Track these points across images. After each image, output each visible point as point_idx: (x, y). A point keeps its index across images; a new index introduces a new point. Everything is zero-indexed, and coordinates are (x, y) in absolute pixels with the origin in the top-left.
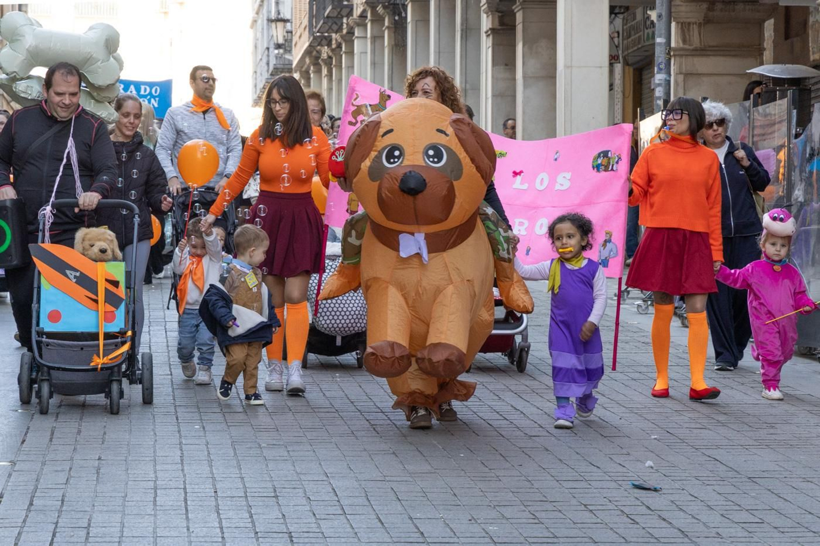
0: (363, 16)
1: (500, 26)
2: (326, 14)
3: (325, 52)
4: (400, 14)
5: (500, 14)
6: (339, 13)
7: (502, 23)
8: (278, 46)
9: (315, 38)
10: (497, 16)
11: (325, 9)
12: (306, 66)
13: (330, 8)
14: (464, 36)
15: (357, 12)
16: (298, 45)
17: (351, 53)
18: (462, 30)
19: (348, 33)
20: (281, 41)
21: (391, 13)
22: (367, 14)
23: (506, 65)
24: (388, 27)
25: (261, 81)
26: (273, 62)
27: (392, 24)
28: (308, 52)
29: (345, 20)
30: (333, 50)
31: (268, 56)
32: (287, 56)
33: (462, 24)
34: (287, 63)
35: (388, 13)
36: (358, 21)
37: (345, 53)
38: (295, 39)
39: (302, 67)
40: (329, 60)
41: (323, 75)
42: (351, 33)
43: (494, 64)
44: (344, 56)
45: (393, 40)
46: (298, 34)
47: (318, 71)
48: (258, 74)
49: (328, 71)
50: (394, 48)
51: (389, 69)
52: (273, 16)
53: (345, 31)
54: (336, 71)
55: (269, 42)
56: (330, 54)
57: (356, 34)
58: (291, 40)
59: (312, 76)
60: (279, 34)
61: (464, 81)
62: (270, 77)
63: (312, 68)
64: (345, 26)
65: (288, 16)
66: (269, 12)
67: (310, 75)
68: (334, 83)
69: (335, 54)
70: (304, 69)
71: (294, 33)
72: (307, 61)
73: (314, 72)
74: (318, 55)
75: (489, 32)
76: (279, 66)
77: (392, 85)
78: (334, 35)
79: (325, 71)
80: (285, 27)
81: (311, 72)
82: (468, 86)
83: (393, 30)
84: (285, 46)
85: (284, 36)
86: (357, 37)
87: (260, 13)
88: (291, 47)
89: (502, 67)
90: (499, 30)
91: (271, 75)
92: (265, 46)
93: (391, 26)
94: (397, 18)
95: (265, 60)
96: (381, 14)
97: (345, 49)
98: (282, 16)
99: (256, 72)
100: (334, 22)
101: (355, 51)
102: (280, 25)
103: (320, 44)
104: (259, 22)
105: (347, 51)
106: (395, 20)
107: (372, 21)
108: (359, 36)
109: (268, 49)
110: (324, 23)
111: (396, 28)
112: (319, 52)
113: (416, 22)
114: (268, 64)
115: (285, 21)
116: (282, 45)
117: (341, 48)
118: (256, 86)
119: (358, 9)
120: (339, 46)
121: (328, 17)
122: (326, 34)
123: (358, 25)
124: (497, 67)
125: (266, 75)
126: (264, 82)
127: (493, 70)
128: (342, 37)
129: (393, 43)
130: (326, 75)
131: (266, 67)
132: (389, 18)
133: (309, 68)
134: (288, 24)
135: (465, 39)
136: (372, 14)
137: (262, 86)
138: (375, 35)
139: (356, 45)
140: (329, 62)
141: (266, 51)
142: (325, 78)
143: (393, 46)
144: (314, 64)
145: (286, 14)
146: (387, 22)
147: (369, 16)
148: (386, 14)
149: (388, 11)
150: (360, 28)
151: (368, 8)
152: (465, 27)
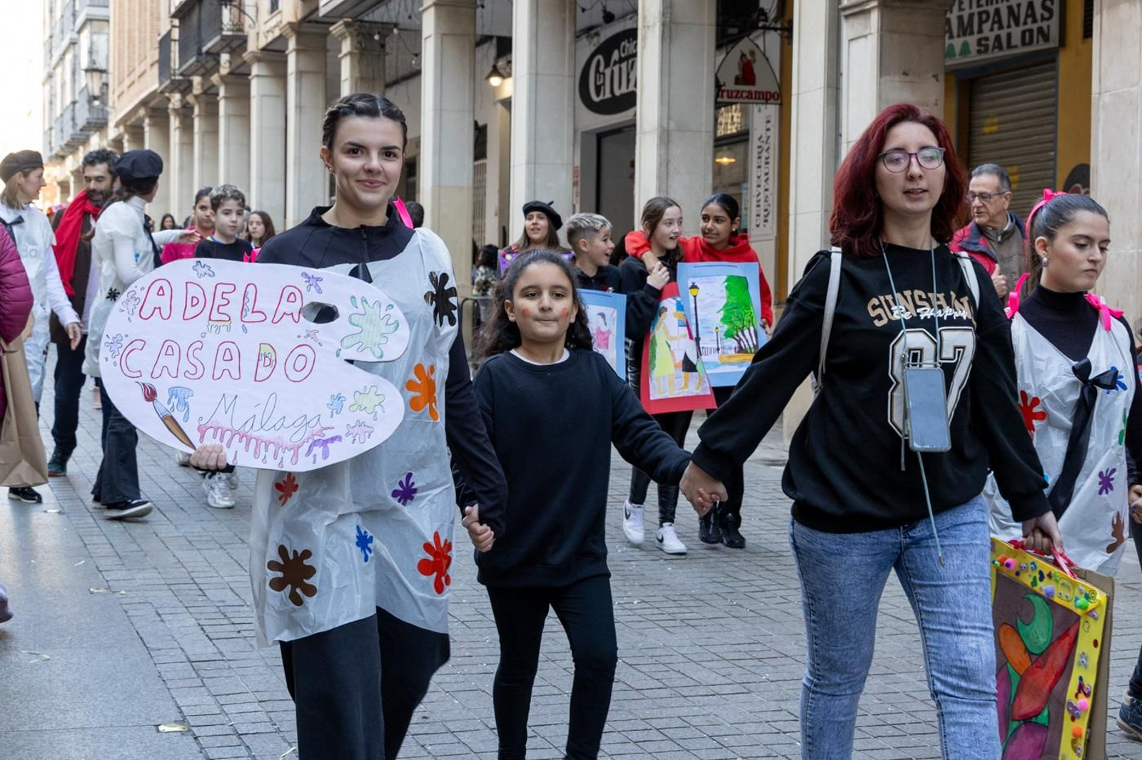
0: (274, 47)
2: (204, 49)
3: (178, 99)
8: (94, 98)
9: (171, 82)
13: (217, 40)
15: (255, 45)
17: (241, 96)
19: (233, 73)
20: (97, 93)
21: (355, 33)
22: (286, 43)
27: (356, 48)
29: (225, 57)
30: (196, 97)
31: (73, 110)
35: (351, 34)
36: (259, 55)
37: (225, 98)
39: (126, 121)
42: (240, 72)
45: (357, 70)
47: (162, 123)
48: (56, 131)
54: (201, 122)
55: (75, 97)
56: (189, 101)
57: (255, 73)
58: (108, 95)
59: (147, 129)
60: (94, 84)
62: (79, 132)
63: (147, 121)
64: (225, 65)
65: (103, 67)
66: (76, 62)
67: (142, 128)
69: (198, 102)
70: (129, 123)
72: (142, 112)
73: (150, 125)
74: (163, 104)
76: (91, 120)
78: (197, 78)
79: (174, 122)
80: (101, 78)
81: (145, 125)
86: (257, 76)
87: (59, 67)
88: (108, 102)
91: (81, 130)
92: (68, 101)
93: (355, 51)
95: (68, 116)
96: (333, 32)
97: (226, 93)
98: (97, 66)
99: (51, 129)
100: (209, 60)
101: (254, 94)
102: (96, 75)
104: (58, 76)
105: (228, 95)
107: (298, 51)
109: (74, 104)
110: (197, 61)
111: (361, 54)
112: (165, 101)
114: (74, 120)
115: (102, 71)
117: (217, 92)
120: (211, 90)
121: (207, 53)
123: (259, 60)
128: (222, 78)
129: (357, 75)
130: (178, 128)
131: (71, 123)
133: (142, 120)
134: (104, 75)
135: (668, 40)
136: (298, 42)
137: (63, 143)
138: (303, 69)
139: (256, 87)
140: (185, 113)
141: (71, 107)
142: (177, 132)
143: (357, 79)
144: (151, 117)
145: (101, 64)
146: (346, 46)
147: (292, 44)
148: (347, 34)
149: (351, 29)
150: (262, 64)
151: (292, 33)
152: (668, 20)
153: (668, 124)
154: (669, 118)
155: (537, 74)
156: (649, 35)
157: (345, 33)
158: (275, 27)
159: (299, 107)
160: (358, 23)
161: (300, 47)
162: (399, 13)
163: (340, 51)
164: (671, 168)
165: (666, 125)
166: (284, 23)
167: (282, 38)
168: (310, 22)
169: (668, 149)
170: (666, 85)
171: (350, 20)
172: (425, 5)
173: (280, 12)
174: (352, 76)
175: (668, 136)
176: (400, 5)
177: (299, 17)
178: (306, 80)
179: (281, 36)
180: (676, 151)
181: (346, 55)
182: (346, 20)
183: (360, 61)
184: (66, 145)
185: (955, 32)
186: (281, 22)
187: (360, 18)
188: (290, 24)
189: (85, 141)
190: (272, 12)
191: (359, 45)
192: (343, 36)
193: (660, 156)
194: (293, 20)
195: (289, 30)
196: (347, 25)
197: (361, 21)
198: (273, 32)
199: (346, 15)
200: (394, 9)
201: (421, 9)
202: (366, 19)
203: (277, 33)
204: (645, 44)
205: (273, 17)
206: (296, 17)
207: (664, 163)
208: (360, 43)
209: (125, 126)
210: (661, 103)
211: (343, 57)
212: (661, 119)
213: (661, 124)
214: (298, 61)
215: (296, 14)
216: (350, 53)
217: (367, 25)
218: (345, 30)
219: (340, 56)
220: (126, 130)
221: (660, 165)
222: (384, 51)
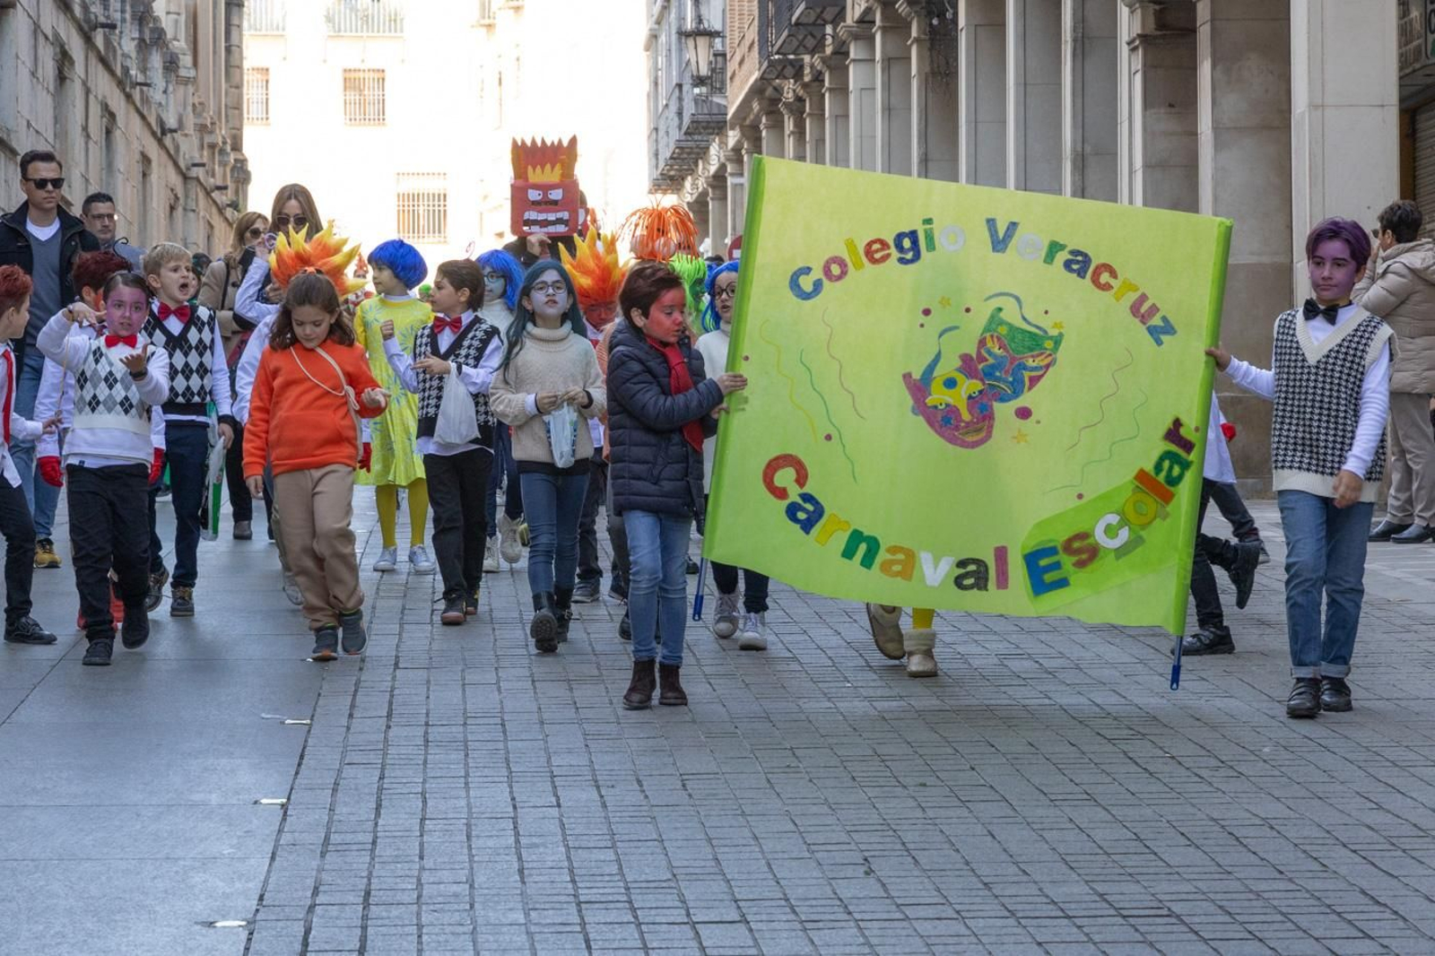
0: (865, 20)
1: (1156, 29)
2: (794, 19)
3: (789, 89)
4: (941, 15)
5: (1157, 7)
6: (819, 17)
7: (1161, 24)
8: (699, 81)
9: (772, 64)
10: (1152, 12)
11: (791, 9)
12: (752, 117)
13: (802, 6)
14: (1079, 51)
15: (853, 13)
16: (737, 79)
17: (842, 90)
18: (1075, 40)
19: (834, 53)
20: (704, 71)
21: (924, 12)
22: (875, 15)
23: (1171, 106)
24: (917, 40)
25: (668, 145)
26: (689, 109)
27: (925, 31)
28: (757, 91)
29: (829, 29)
30: (805, 86)
31: (680, 99)
32: (717, 99)
33: (1075, 29)
34: (715, 111)
35: (916, 12)
36: (855, 30)
37: (830, 90)
38: (732, 66)
39: (745, 119)
40: (798, 104)
41: (787, 132)
42: (841, 52)
43: (1147, 104)
44: (827, 95)
45: (927, 63)
46: (737, 58)
47: (777, 125)
48: (661, 133)
49: (795, 126)
50: (930, 79)
51: (920, 119)
52: (689, 25)
53: (829, 50)
54: (811, 123)
55: (681, 74)
56: (801, 92)
57: (852, 55)
58: (723, 70)
59: (764, 134)
60: (700, 57)
61: (1080, 139)
62: (683, 138)
63: (764, 120)
64: (829, 40)
65: (717, 26)
66: (682, 18)
68: (808, 146)
69: (809, 94)
70: (748, 122)
71: (728, 57)
72: (756, 106)
73: (768, 127)
74: (776, 95)
75: (1137, 42)
76: (700, 117)
78: (807, 58)
79: (789, 125)
80: (711, 46)
81: (762, 127)
82: (1088, 149)
83: (928, 44)
84: (713, 80)
85: (711, 63)
86: (854, 60)
87: (664, 22)
88: (723, 83)
89: (1162, 111)
90: (1155, 37)
91: (686, 134)
92: (675, 81)
93: (923, 36)
94: (935, 22)
95: (673, 108)
96: (903, 14)
97: (830, 83)
98: (705, 25)
99: (656, 129)
100: (808, 34)
101: (851, 88)
102: (702, 41)
103: (781, 75)
104: (663, 39)
105: (834, 86)
106: (931, 24)
107: (884, 29)
108: (857, 58)
109: (680, 86)
110: (789, 36)
111: (932, 40)
112: (779, 90)
113: (975, 28)
114: (680, 114)
115: (712, 34)
116: (708, 78)
117: (823, 81)
118: (657, 155)
119: (856, 6)
120: (818, 78)
121: (797, 24)
122: (792, 57)
123: (856, 37)
124: (1153, 111)
125: (676, 135)
126: (672, 146)
127: (1144, 117)
128: (824, 61)
129: (927, 69)
130: (792, 133)
131: (676, 121)
132: (918, 22)
133: (758, 119)
134: (718, 41)
135: (1080, 57)
137: (668, 155)
138: (891, 55)
139: (854, 75)
140: (797, 108)
141: (677, 91)
142: (791, 138)
143: (928, 74)
144: (768, 113)
145: (714, 21)
146: (915, 29)
148: (914, 15)
149: (917, 8)
150: (860, 43)
152: (1080, 35)
155: (1025, 84)
163: (909, 37)
181: (914, 42)
183: (927, 51)
184: (671, 158)
189: (703, 153)
191: (928, 29)
192: (909, 17)
208: (927, 24)
209: (742, 127)
211: (912, 43)
214: (882, 41)
216: (920, 40)
219: (908, 42)
220: (743, 134)
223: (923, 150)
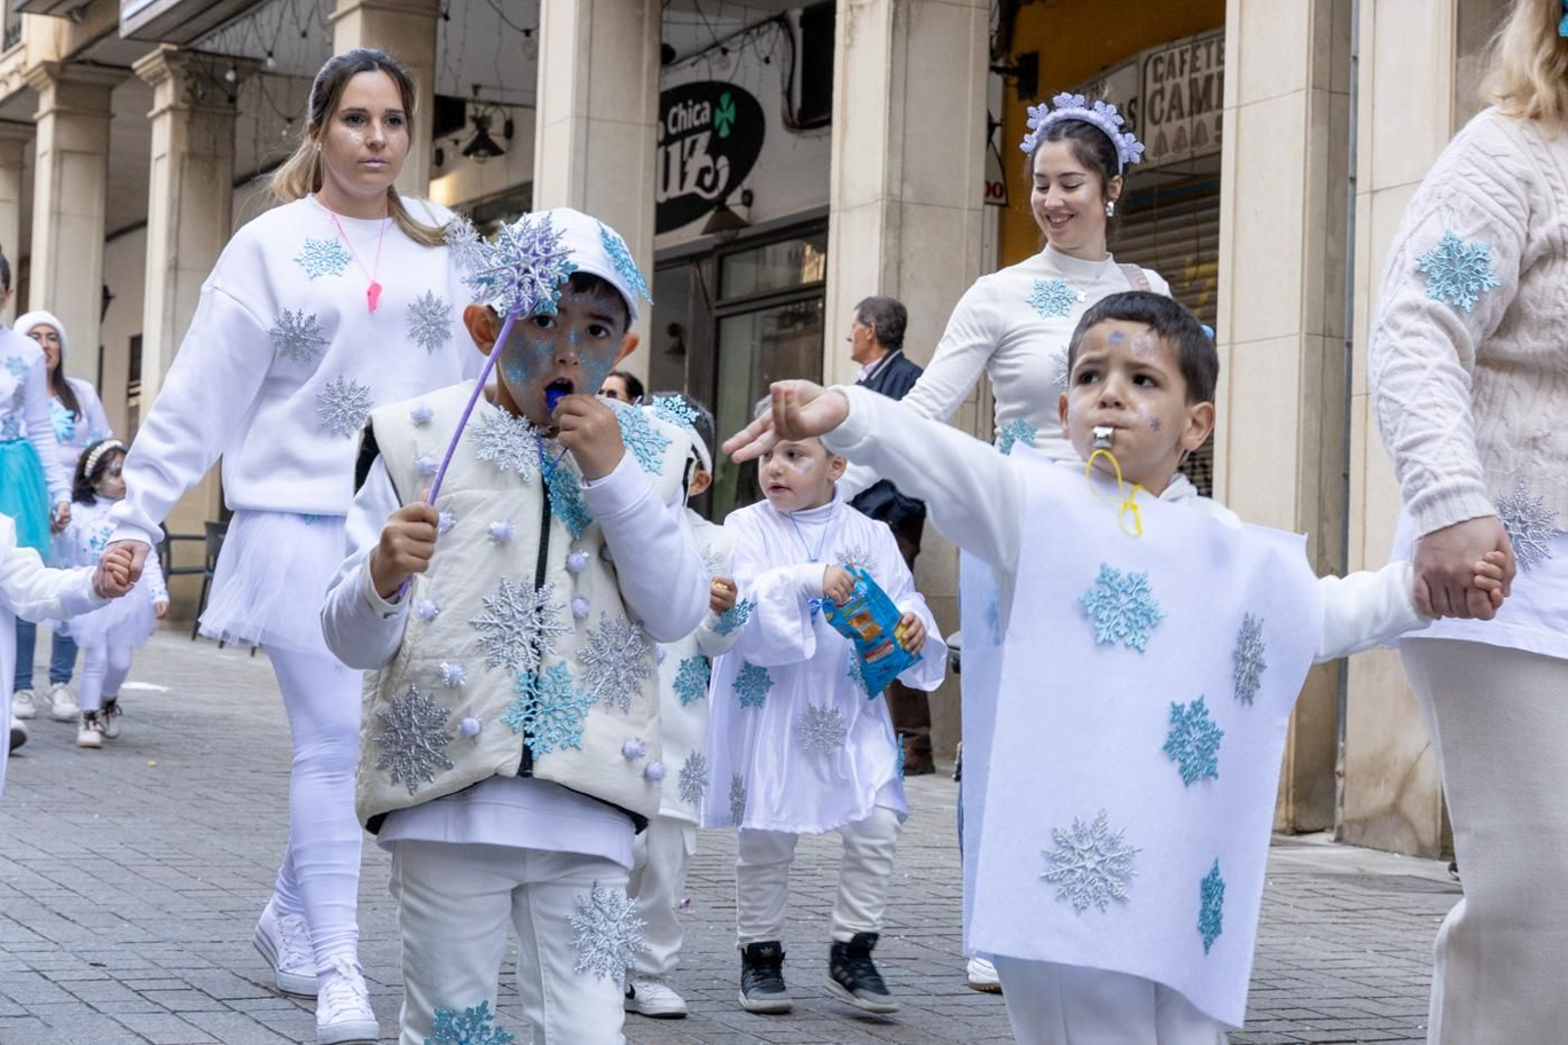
14: (901, 21)
21: (184, 73)
27: (184, 101)
35: (174, 73)
45: (183, 139)
50: (187, 163)
61: (897, 173)
77: (177, 252)
83: (185, 116)
93: (182, 105)
96: (139, 72)
107: (58, 114)
111: (193, 112)
129: (184, 148)
135: (904, 31)
136: (59, 97)
138: (67, 144)
143: (183, 154)
146: (165, 96)
147: (47, 101)
148: (168, 74)
149: (176, 66)
151: (49, 81)
153: (902, 192)
154: (903, 180)
155: (588, 118)
156: (863, 21)
157: (164, 71)
158: (11, 73)
159: (57, 214)
160: (190, 54)
161: (64, 108)
162: (279, 29)
163: (151, 107)
164: (906, 274)
165: (897, 192)
166: (31, 65)
167: (27, 94)
168: (82, 62)
169: (899, 238)
170: (899, 114)
171: (174, 48)
172: (341, 9)
173: (23, 47)
174: (174, 148)
175: (901, 213)
176: (281, 16)
177: (64, 51)
178: (71, 167)
179: (24, 89)
180: (916, 242)
181: (163, 112)
182: (164, 46)
183: (190, 123)
185: (1186, 108)
186: (25, 63)
187: (193, 44)
188: (47, 65)
190: (4, 50)
191: (188, 95)
192: (158, 78)
193: (885, 250)
194: (52, 57)
195: (44, 75)
196: (168, 56)
197: (196, 52)
198: (7, 84)
199: (169, 37)
200: (270, 23)
201: (331, 17)
202: (208, 46)
203: (16, 84)
204: (852, 40)
205: (8, 57)
206: (58, 53)
207: (894, 267)
208: (192, 91)
210: (891, 148)
211: (156, 116)
212: (889, 179)
213: (889, 189)
214: (57, 130)
215: (58, 46)
216: (172, 109)
217: (209, 59)
218: (164, 66)
219: (150, 114)
221: (886, 268)
222: (235, 109)
223: (173, 254)
